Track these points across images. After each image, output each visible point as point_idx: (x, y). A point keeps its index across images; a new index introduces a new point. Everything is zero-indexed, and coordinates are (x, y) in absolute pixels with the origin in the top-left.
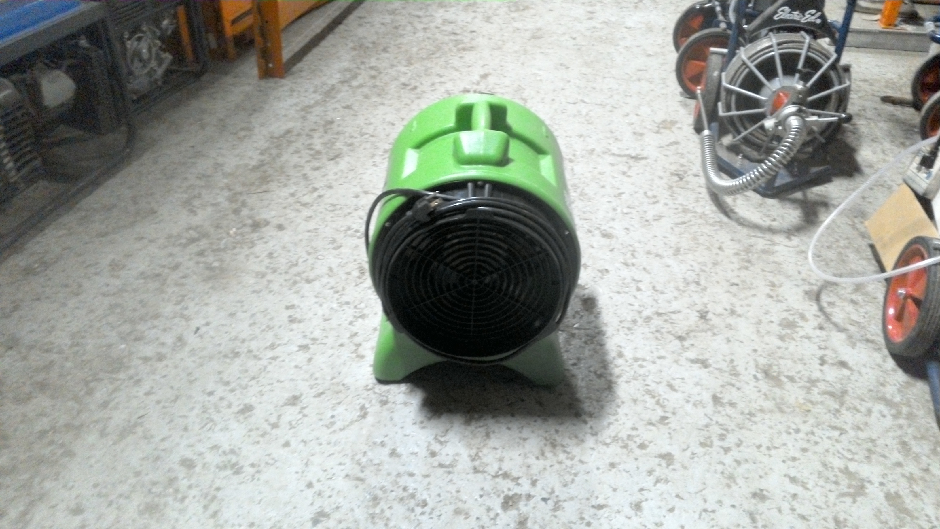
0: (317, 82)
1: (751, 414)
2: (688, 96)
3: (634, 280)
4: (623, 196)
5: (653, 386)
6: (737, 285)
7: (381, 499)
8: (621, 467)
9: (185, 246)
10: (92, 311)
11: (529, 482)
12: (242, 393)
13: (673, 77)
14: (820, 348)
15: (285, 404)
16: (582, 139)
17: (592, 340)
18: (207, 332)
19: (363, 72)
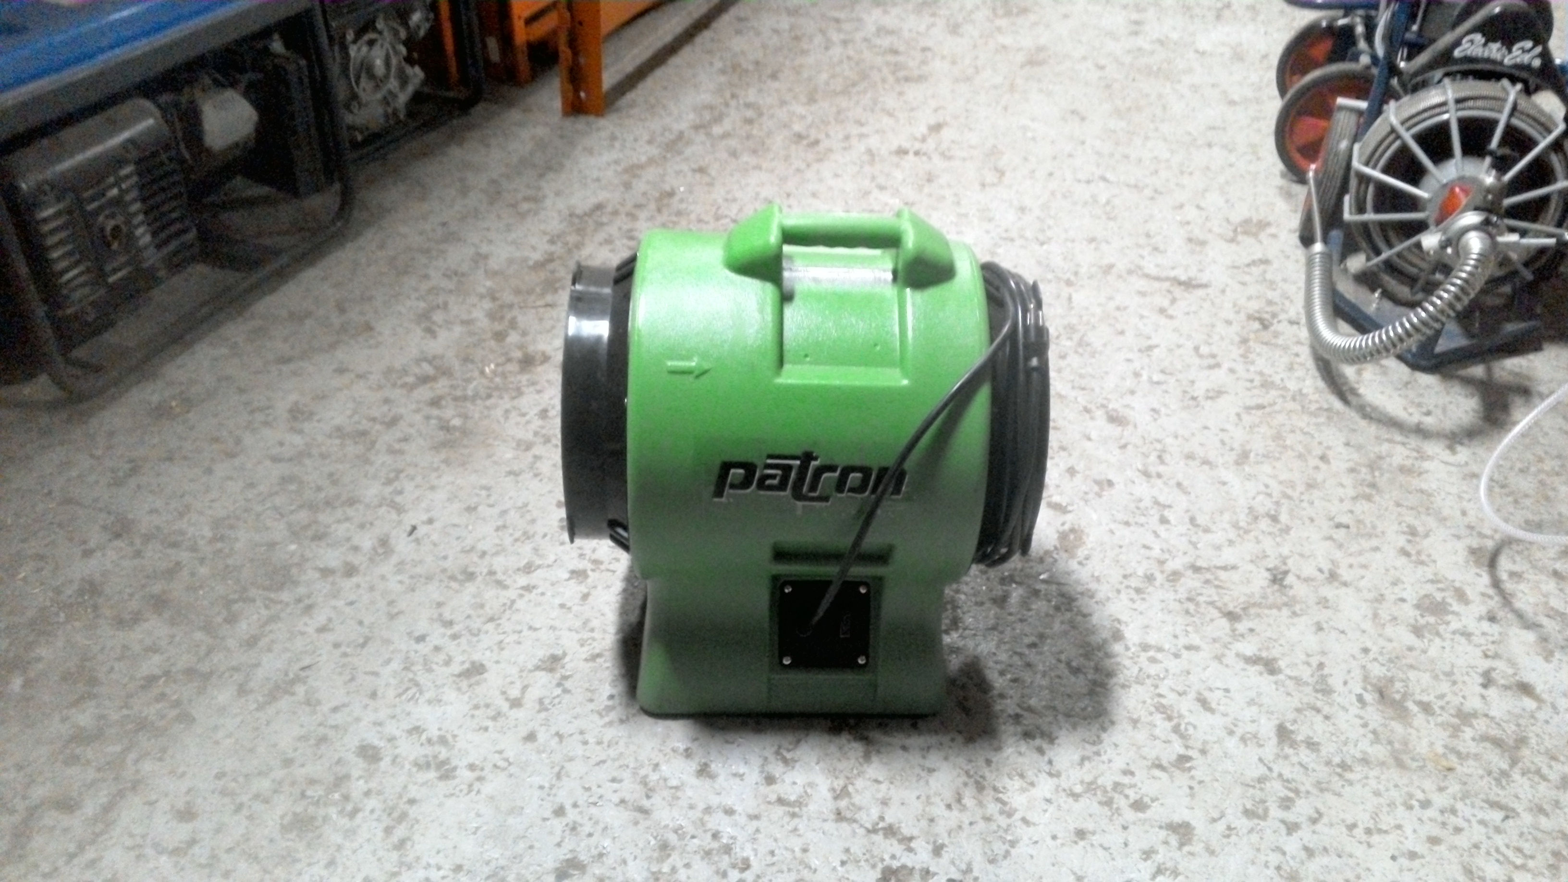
0: (655, 125)
1: (1344, 766)
2: (1294, 178)
3: (1157, 503)
4: (1156, 351)
5: (1171, 699)
6: (1348, 527)
7: (673, 849)
8: (1096, 839)
9: (411, 388)
10: (252, 485)
11: (930, 847)
12: (469, 642)
13: (1270, 143)
14: (1486, 656)
15: (538, 668)
16: (1093, 245)
17: (1069, 604)
18: (428, 535)
19: (732, 112)
